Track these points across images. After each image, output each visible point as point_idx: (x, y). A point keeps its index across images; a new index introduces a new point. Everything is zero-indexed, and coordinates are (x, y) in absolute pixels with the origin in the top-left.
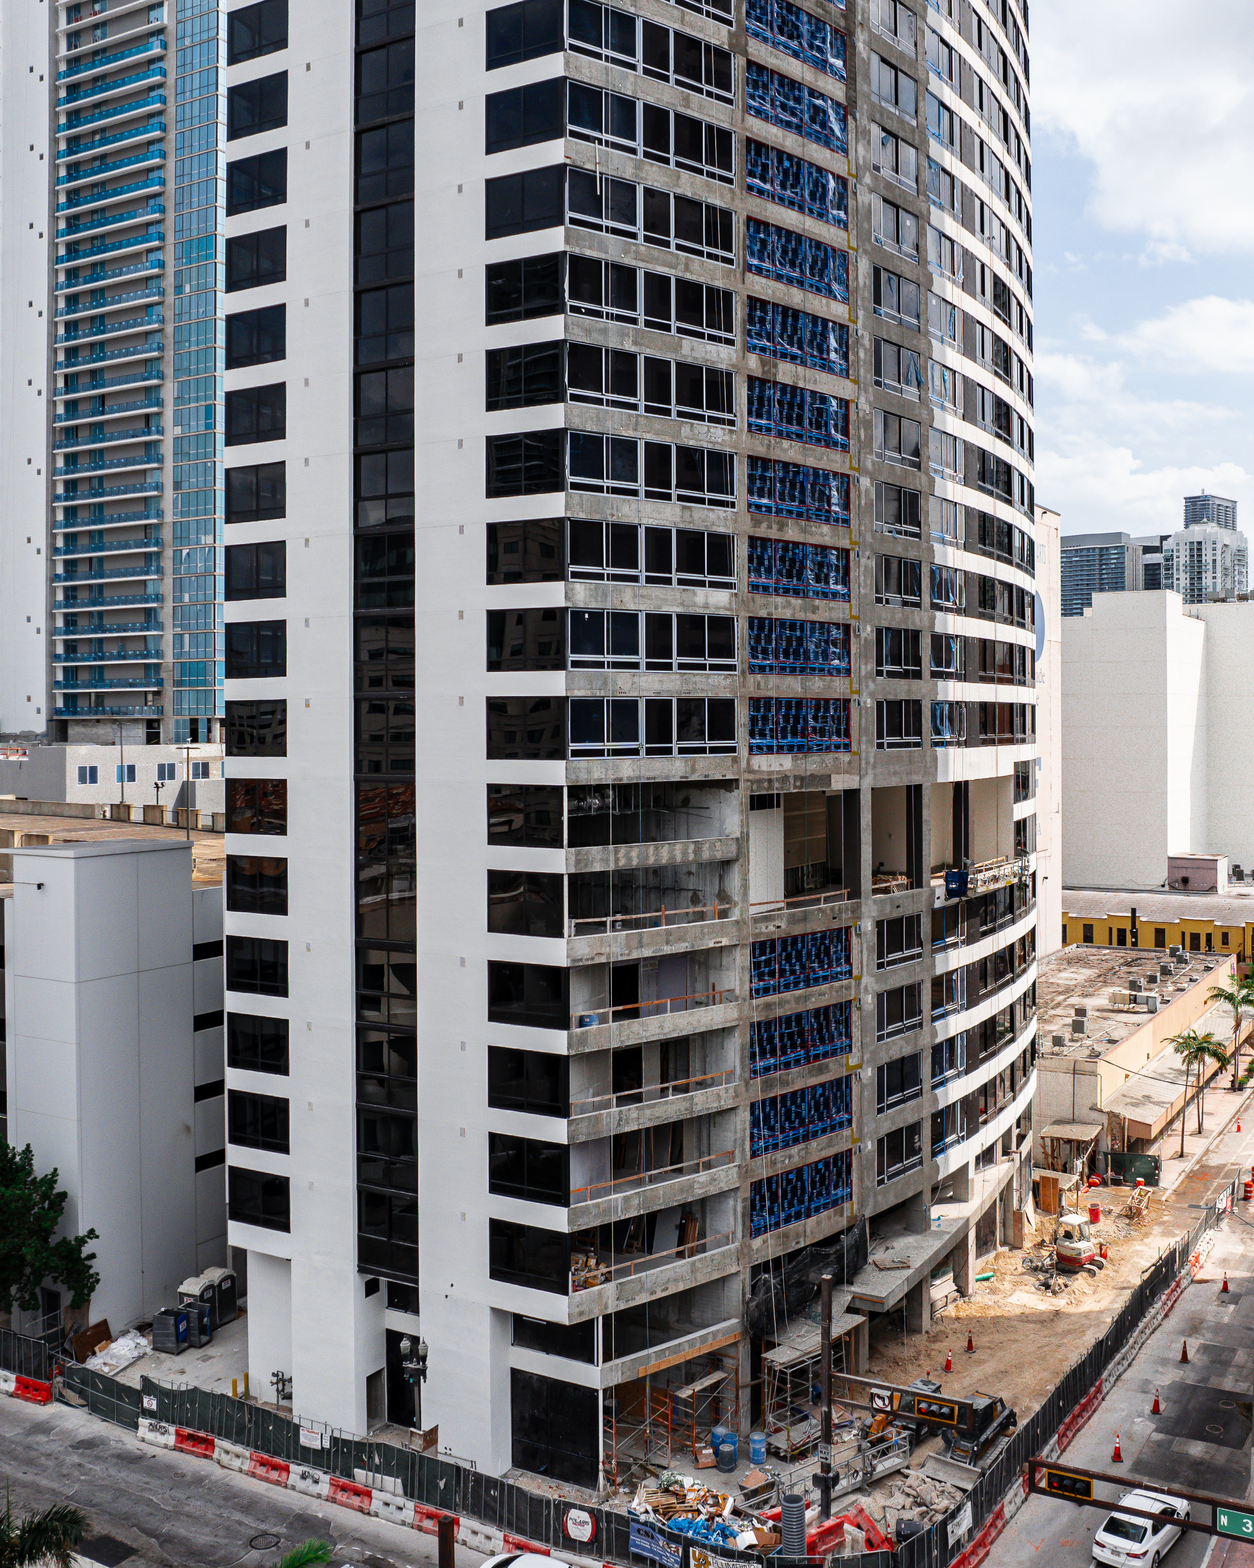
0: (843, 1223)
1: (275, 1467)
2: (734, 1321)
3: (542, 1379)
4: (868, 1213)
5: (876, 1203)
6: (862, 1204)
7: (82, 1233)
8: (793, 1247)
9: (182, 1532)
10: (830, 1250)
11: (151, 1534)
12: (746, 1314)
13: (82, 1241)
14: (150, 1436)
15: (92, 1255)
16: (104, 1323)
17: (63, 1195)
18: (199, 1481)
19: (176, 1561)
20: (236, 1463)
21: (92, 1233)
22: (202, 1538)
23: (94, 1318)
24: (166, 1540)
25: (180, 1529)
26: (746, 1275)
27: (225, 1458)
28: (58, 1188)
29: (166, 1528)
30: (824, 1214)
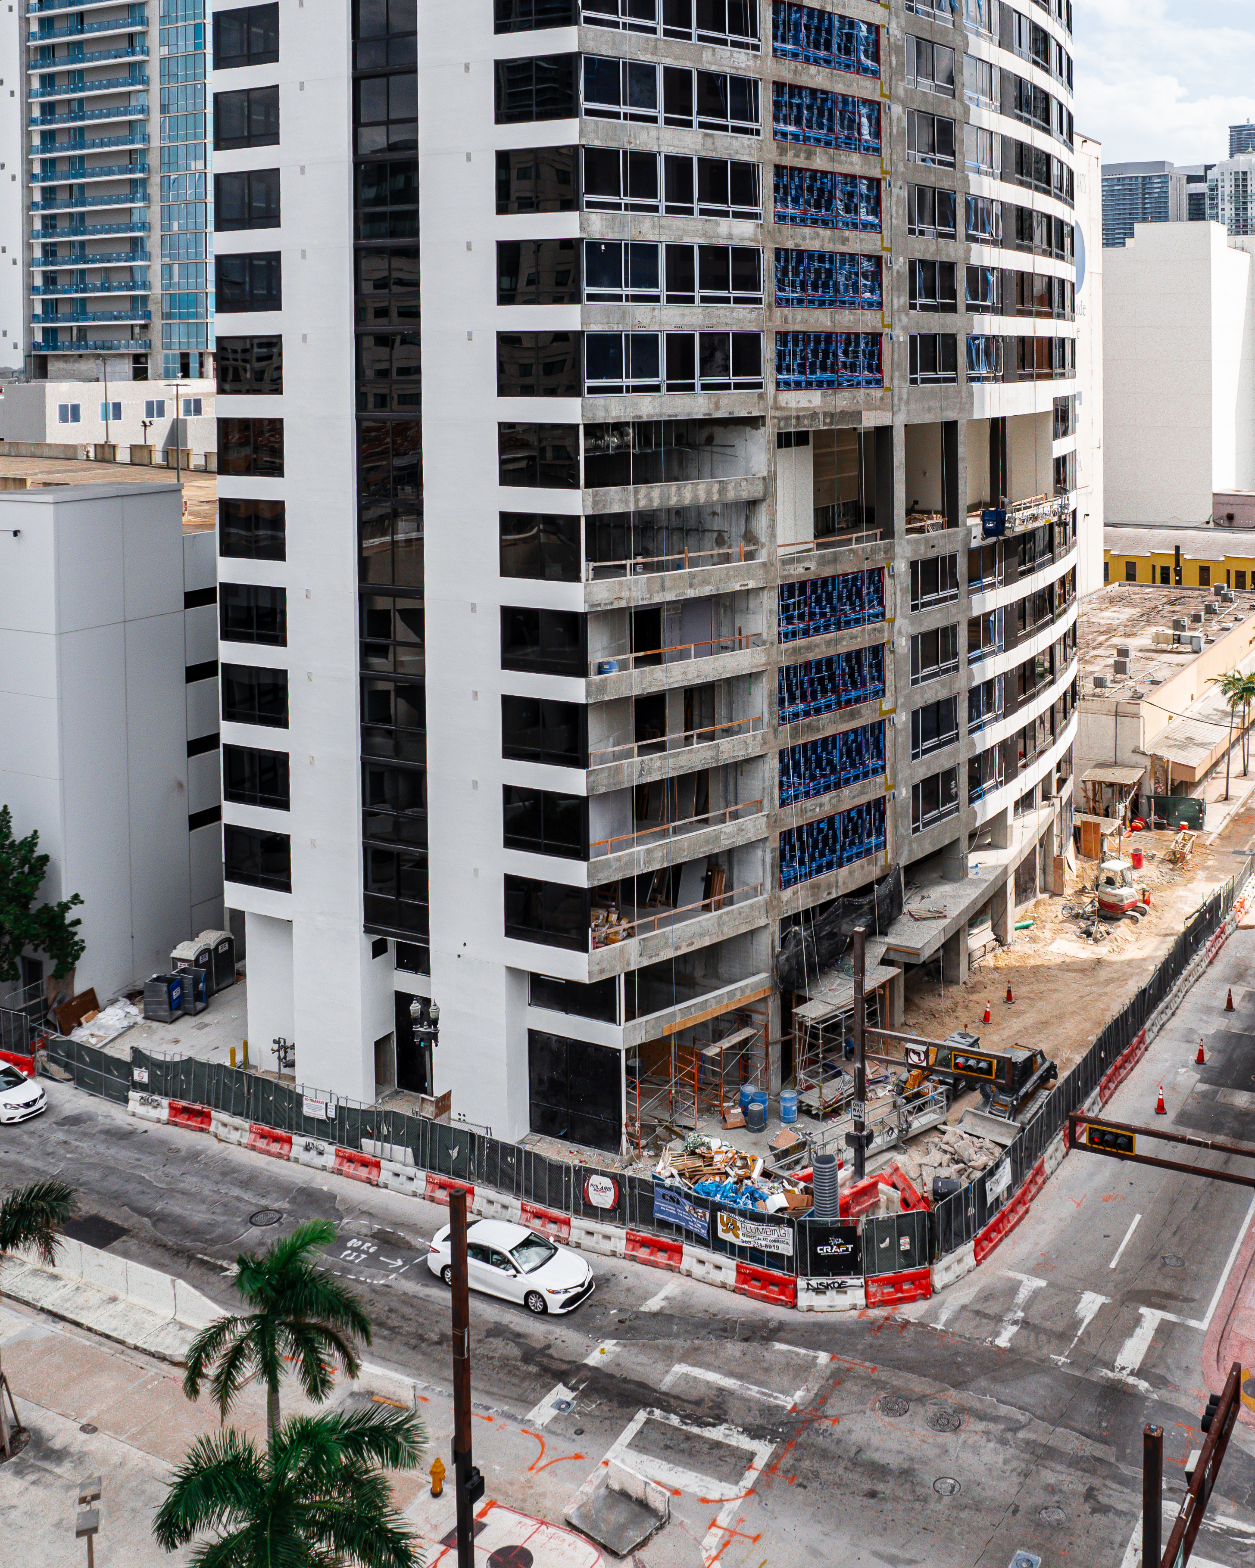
0: (875, 872)
1: (276, 1139)
2: (766, 975)
3: (561, 1040)
4: (903, 862)
5: (911, 851)
6: (896, 853)
7: (65, 898)
8: (824, 898)
9: (177, 1210)
10: (864, 901)
11: (142, 1212)
12: (776, 968)
13: (65, 907)
14: (141, 1110)
15: (78, 922)
16: (91, 992)
17: (45, 859)
18: (194, 1156)
19: (170, 1240)
20: (235, 1136)
21: (76, 899)
22: (198, 1215)
23: (79, 987)
24: (159, 1219)
25: (175, 1207)
26: (776, 928)
27: (222, 1132)
28: (39, 851)
29: (159, 1206)
30: (857, 863)
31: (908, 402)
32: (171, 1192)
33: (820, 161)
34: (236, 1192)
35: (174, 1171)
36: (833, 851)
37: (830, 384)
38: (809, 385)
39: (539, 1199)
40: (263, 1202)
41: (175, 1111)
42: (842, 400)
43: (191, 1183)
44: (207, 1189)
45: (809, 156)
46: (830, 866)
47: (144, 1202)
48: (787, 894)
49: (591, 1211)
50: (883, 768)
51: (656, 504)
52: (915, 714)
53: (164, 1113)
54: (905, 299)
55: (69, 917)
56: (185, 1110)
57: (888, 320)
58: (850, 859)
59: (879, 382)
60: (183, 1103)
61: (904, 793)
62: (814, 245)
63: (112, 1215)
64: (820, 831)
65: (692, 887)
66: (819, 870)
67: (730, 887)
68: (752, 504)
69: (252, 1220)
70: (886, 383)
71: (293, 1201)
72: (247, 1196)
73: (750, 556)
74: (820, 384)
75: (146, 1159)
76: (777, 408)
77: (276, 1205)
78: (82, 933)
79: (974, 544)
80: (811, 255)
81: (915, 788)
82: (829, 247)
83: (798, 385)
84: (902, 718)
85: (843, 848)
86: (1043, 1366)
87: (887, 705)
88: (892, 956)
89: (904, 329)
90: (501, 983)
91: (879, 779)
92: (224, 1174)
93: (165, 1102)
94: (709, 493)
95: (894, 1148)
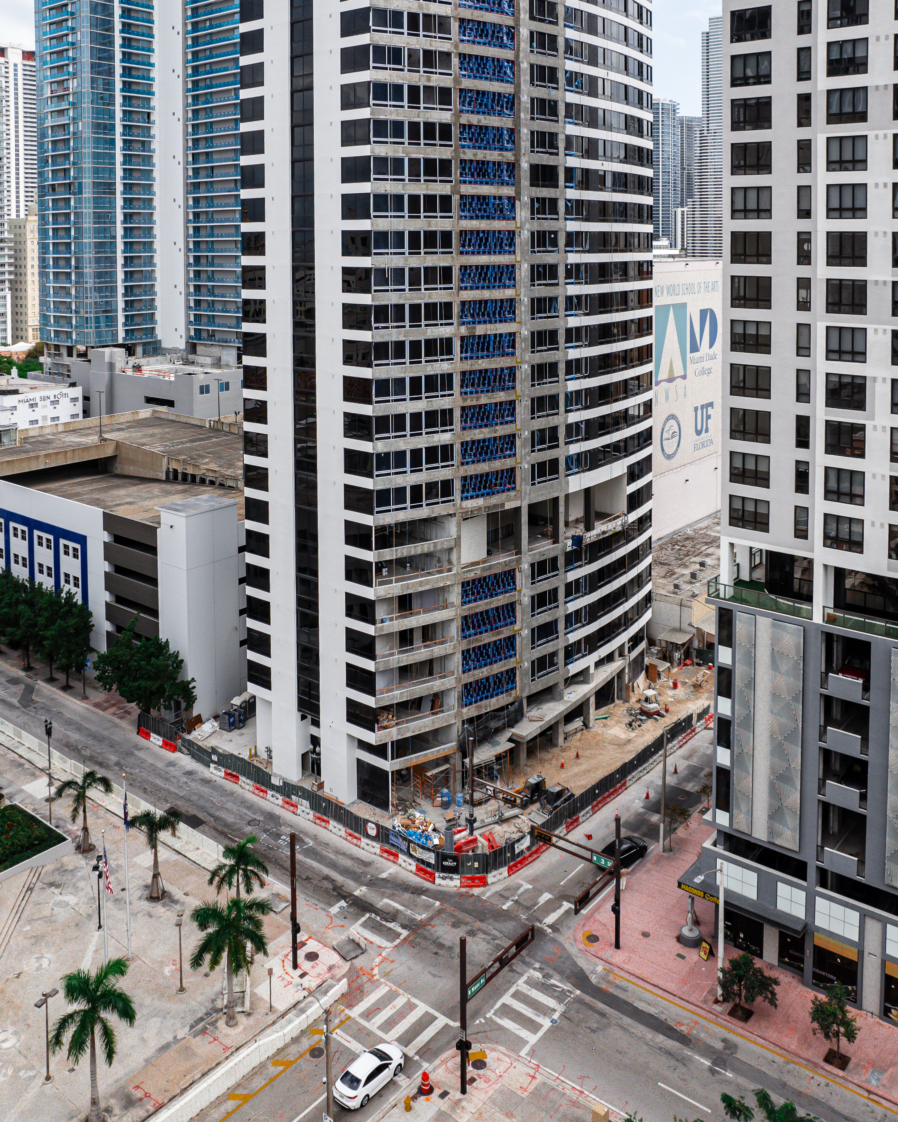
0: (511, 700)
1: (262, 791)
2: (454, 743)
3: (368, 764)
4: (525, 695)
5: (529, 690)
6: (522, 691)
7: (189, 679)
8: (484, 711)
9: (223, 816)
10: (501, 713)
11: (211, 815)
12: (459, 741)
13: (189, 683)
14: (215, 772)
15: (194, 687)
16: (199, 715)
17: (182, 661)
18: (232, 794)
19: (220, 828)
20: (247, 787)
21: (193, 680)
22: (230, 819)
23: (195, 713)
24: (217, 819)
25: (222, 814)
26: (460, 724)
27: (243, 785)
28: (180, 658)
29: (217, 814)
30: (501, 696)
31: (530, 494)
32: (222, 808)
33: (484, 400)
34: (245, 811)
35: (224, 799)
36: (488, 691)
37: (488, 494)
38: (477, 496)
39: (351, 829)
40: (255, 816)
41: (226, 774)
42: (494, 500)
43: (229, 805)
44: (235, 808)
45: (478, 399)
46: (487, 698)
47: (212, 811)
48: (465, 710)
49: (368, 836)
50: (515, 655)
51: (405, 555)
52: (533, 630)
53: (223, 774)
54: (529, 449)
55: (191, 686)
56: (230, 774)
57: (519, 461)
58: (497, 695)
59: (514, 489)
60: (229, 771)
61: (527, 665)
62: (481, 437)
63: (201, 815)
64: (482, 683)
65: (427, 705)
66: (481, 700)
67: (442, 706)
68: (450, 550)
69: (249, 823)
70: (518, 488)
71: (265, 817)
72: (249, 813)
73: (450, 570)
74: (483, 495)
75: (215, 793)
76: (461, 508)
77: (259, 818)
78: (196, 692)
79: (569, 549)
80: (479, 441)
81: (533, 662)
82: (488, 436)
83: (472, 497)
84: (526, 632)
85: (494, 690)
86: (516, 918)
87: (517, 627)
88: (514, 738)
89: (528, 463)
90: (345, 739)
91: (513, 660)
92: (242, 803)
93: (223, 770)
94: (429, 548)
95: (496, 823)
